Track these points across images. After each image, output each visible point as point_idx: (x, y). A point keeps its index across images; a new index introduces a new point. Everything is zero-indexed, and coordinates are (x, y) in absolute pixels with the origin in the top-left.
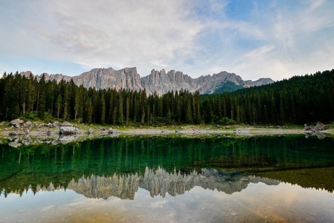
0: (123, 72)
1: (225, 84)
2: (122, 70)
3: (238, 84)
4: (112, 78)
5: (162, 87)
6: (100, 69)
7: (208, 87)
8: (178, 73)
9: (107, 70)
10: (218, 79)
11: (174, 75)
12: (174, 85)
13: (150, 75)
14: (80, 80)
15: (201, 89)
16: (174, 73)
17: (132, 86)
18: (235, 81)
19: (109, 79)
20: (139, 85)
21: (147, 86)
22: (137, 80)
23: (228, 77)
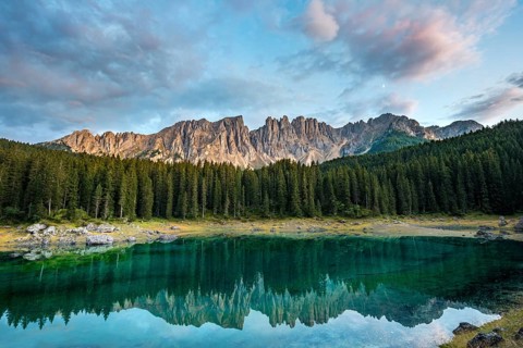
0: (222, 125)
1: (389, 135)
2: (220, 122)
3: (412, 134)
4: (206, 134)
5: (283, 144)
6: (188, 122)
7: (361, 141)
8: (309, 120)
9: (198, 123)
10: (376, 127)
11: (303, 126)
12: (303, 141)
13: (265, 128)
14: (159, 140)
15: (348, 145)
16: (303, 121)
17: (237, 145)
18: (408, 130)
19: (201, 137)
20: (248, 143)
21: (259, 144)
22: (244, 136)
23: (394, 123)
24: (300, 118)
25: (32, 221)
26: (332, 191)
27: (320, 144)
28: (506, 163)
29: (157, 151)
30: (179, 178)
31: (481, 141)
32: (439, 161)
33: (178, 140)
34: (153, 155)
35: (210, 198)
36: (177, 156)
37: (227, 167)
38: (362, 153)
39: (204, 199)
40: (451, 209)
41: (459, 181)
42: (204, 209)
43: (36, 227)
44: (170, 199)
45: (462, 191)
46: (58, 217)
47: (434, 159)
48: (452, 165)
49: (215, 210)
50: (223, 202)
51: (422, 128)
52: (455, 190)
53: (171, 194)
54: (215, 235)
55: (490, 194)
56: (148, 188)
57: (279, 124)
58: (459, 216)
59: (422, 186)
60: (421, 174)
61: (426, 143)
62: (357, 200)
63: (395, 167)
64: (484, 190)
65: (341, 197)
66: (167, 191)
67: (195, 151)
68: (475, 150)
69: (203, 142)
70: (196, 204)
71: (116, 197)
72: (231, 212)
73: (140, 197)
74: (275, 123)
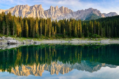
0: (34, 7)
1: (91, 15)
2: (33, 6)
3: (98, 15)
7: (82, 16)
8: (65, 8)
9: (25, 6)
10: (87, 12)
11: (63, 9)
12: (63, 15)
13: (50, 9)
15: (78, 17)
17: (40, 15)
18: (97, 14)
19: (26, 11)
20: (44, 15)
22: (42, 12)
23: (93, 11)
24: (62, 7)
57: (55, 8)
69: (27, 13)
74: (54, 8)
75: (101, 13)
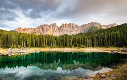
0: (51, 26)
1: (93, 27)
2: (51, 25)
4: (47, 28)
5: (66, 30)
6: (43, 25)
7: (86, 29)
8: (73, 24)
9: (46, 25)
11: (71, 25)
12: (71, 29)
13: (62, 26)
14: (37, 29)
15: (82, 30)
16: (71, 24)
17: (55, 30)
18: (98, 26)
20: (57, 30)
21: (60, 30)
22: (57, 28)
23: (95, 24)
24: (70, 23)
25: (9, 48)
26: (77, 41)
27: (75, 30)
28: (122, 35)
29: (37, 32)
30: (41, 38)
31: (117, 29)
32: (105, 34)
33: (41, 29)
34: (36, 33)
35: (48, 43)
36: (41, 33)
37: (52, 36)
38: (86, 32)
39: (46, 43)
40: (106, 46)
41: (109, 39)
42: (47, 45)
43: (10, 49)
44: (39, 43)
45: (109, 41)
46: (14, 47)
47: (103, 33)
48: (108, 35)
49: (49, 45)
50: (51, 44)
51: (102, 26)
52: (108, 41)
53: (39, 42)
54: (49, 51)
55: (116, 42)
56: (34, 40)
58: (108, 47)
59: (99, 40)
60: (99, 37)
61: (102, 30)
62: (83, 43)
63: (93, 36)
64: (115, 41)
65: (79, 43)
66: (38, 41)
67: (45, 32)
68: (115, 31)
69: (47, 30)
70: (45, 44)
71: (27, 43)
72: (53, 46)
73: (32, 42)
74: (64, 25)
75: (101, 25)
